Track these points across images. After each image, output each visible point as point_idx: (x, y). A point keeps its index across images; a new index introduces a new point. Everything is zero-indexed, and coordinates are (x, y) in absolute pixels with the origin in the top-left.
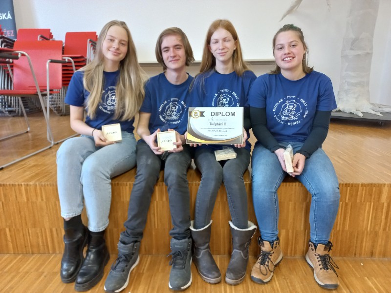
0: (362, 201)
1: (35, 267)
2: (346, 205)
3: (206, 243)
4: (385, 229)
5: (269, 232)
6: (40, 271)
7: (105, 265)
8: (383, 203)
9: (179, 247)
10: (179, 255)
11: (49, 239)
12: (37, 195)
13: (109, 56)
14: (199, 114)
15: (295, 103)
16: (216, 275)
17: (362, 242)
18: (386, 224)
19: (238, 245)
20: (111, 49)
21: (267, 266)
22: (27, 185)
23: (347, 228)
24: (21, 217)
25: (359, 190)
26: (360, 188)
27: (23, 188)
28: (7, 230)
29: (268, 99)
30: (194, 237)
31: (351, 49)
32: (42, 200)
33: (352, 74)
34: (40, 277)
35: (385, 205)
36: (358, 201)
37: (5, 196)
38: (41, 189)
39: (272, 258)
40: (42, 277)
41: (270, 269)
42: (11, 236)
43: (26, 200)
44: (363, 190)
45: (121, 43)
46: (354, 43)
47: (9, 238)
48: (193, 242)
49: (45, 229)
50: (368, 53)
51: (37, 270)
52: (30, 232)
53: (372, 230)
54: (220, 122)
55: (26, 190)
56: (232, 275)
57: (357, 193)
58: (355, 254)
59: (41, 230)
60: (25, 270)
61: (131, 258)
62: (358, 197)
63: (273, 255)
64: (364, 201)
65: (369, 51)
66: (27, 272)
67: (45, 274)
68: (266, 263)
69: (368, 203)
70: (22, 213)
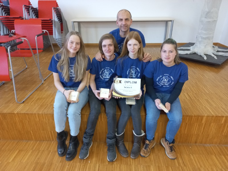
0: (194, 122)
1: (47, 148)
2: (186, 124)
3: (122, 140)
4: (202, 133)
5: (150, 136)
6: (49, 149)
7: (78, 147)
8: (203, 123)
9: (111, 142)
10: (111, 146)
11: (50, 135)
12: (43, 118)
13: (72, 51)
14: (119, 82)
15: (168, 78)
16: (127, 154)
17: (192, 138)
18: (203, 131)
19: (136, 141)
20: (72, 48)
21: (147, 150)
22: (39, 114)
23: (186, 133)
24: (37, 126)
25: (193, 118)
26: (193, 117)
27: (37, 115)
28: (31, 132)
29: (154, 75)
30: (117, 138)
31: (206, 18)
32: (46, 120)
33: (204, 32)
34: (49, 153)
35: (204, 124)
36: (192, 122)
37: (29, 118)
38: (45, 116)
39: (150, 147)
40: (50, 153)
41: (148, 151)
42: (33, 134)
43: (38, 120)
44: (194, 118)
45: (77, 44)
46: (208, 14)
47: (32, 134)
48: (117, 139)
49: (48, 132)
50: (215, 21)
51: (48, 149)
52: (42, 132)
53: (197, 133)
54: (129, 87)
55: (38, 116)
56: (133, 155)
57: (192, 119)
58: (188, 143)
59: (47, 132)
60: (42, 150)
61: (89, 144)
62: (192, 120)
63: (150, 145)
64: (195, 122)
65: (216, 20)
66: (43, 151)
67: (51, 152)
68: (147, 149)
69: (196, 123)
70: (37, 125)
